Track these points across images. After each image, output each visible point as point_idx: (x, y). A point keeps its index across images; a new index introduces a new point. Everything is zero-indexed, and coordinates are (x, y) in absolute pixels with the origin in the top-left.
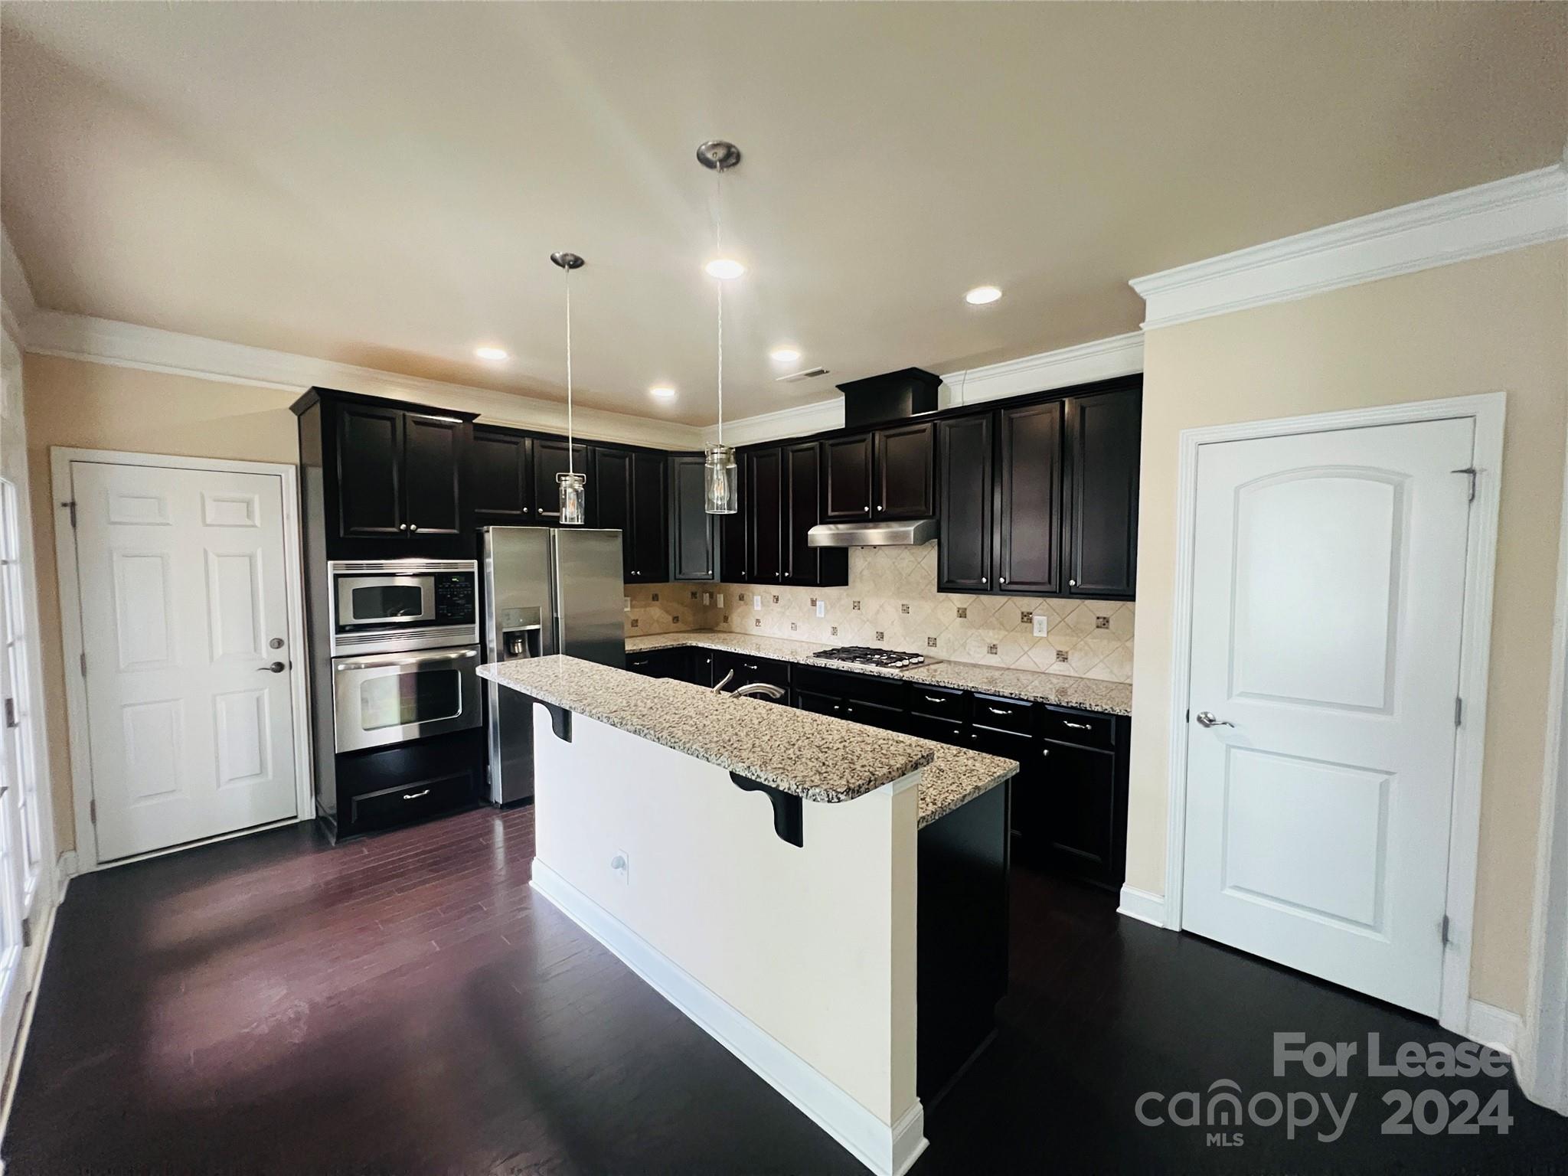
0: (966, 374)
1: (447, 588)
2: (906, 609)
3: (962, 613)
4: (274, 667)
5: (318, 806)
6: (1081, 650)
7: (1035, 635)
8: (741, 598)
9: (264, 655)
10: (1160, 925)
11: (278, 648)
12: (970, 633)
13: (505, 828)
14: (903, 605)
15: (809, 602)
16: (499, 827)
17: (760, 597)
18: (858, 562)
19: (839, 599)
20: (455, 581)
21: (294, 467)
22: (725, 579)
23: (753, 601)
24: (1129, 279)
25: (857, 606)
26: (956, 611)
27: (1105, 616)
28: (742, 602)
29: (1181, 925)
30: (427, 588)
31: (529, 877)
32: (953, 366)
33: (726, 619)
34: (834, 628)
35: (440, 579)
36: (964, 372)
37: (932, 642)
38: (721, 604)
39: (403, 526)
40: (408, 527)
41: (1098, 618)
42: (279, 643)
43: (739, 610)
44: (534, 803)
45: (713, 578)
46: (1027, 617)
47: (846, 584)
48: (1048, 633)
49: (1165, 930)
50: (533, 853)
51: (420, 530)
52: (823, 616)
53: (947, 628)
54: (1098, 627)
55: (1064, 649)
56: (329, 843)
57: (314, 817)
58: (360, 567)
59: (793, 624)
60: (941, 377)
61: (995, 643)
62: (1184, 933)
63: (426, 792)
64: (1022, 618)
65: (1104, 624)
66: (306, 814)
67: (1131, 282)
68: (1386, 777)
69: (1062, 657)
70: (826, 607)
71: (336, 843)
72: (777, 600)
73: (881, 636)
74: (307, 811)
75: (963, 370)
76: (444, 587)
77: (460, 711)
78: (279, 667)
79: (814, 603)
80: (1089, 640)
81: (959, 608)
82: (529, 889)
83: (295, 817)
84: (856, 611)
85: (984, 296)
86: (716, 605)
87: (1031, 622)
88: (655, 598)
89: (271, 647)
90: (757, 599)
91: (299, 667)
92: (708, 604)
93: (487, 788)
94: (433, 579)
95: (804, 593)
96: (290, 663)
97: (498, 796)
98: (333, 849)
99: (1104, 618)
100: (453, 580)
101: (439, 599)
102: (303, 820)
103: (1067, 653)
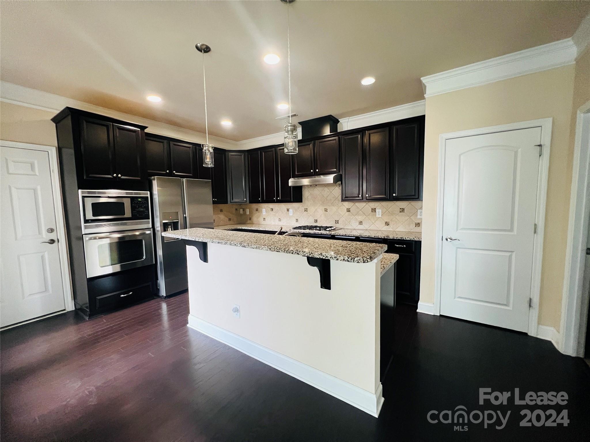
0: (349, 118)
1: (136, 203)
2: (326, 210)
3: (348, 210)
4: (49, 241)
5: (76, 303)
6: (394, 221)
7: (377, 216)
8: (257, 210)
9: (44, 236)
10: (433, 314)
11: (51, 233)
12: (352, 217)
13: (168, 306)
14: (325, 209)
15: (286, 210)
16: (164, 306)
17: (265, 209)
18: (306, 193)
19: (299, 208)
20: (140, 201)
21: (55, 148)
22: (251, 202)
23: (262, 211)
24: (421, 78)
25: (306, 210)
26: (346, 210)
27: (403, 208)
28: (257, 212)
29: (440, 313)
30: (127, 203)
31: (188, 323)
32: (344, 115)
33: (250, 219)
34: (297, 219)
35: (133, 199)
36: (348, 118)
37: (337, 222)
38: (248, 213)
39: (115, 175)
40: (117, 175)
41: (400, 209)
42: (52, 230)
43: (256, 215)
44: (188, 291)
45: (246, 202)
46: (374, 210)
47: (302, 202)
48: (382, 215)
49: (434, 315)
50: (188, 313)
51: (122, 177)
52: (292, 215)
53: (343, 216)
54: (400, 212)
55: (387, 221)
56: (84, 319)
57: (74, 309)
58: (95, 193)
59: (279, 219)
60: (339, 120)
61: (361, 220)
62: (441, 316)
63: (131, 293)
64: (372, 211)
65: (403, 211)
66: (70, 309)
67: (422, 79)
68: (510, 253)
69: (387, 224)
70: (293, 211)
71: (88, 319)
72: (272, 210)
73: (316, 221)
74: (70, 306)
75: (348, 117)
76: (135, 203)
77: (144, 257)
78: (52, 242)
79: (288, 210)
80: (397, 217)
81: (347, 208)
82: (188, 328)
83: (64, 310)
84: (306, 212)
85: (368, 81)
86: (246, 213)
87: (375, 212)
88: (221, 211)
89: (48, 232)
90: (264, 210)
91: (62, 240)
92: (242, 213)
93: (158, 290)
94: (129, 199)
95: (283, 206)
96: (58, 240)
97: (163, 292)
98: (87, 321)
99: (403, 209)
100: (139, 200)
101: (133, 208)
102: (69, 311)
103: (389, 222)
